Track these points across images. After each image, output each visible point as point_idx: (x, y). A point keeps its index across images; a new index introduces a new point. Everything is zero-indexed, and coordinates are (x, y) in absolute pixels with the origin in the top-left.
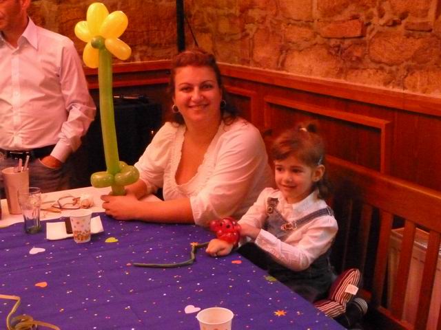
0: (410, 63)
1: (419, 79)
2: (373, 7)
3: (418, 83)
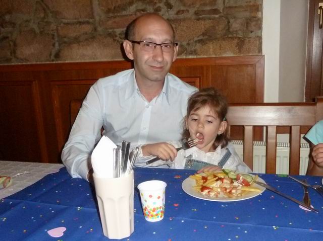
0: (201, 37)
1: (211, 47)
2: (160, 3)
3: (211, 50)
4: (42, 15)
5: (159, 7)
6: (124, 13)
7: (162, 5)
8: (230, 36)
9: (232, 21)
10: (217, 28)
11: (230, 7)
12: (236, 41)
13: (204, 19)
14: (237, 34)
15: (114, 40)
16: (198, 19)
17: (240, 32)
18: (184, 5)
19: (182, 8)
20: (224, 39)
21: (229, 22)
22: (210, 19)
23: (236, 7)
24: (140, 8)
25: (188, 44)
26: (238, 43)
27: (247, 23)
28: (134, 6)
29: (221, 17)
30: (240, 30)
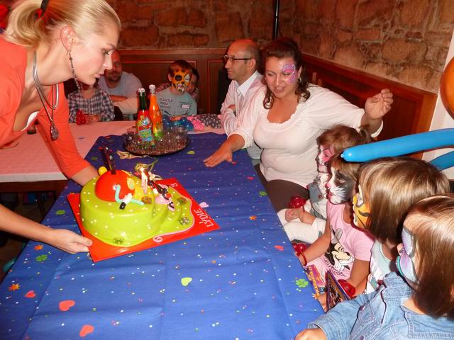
0: (405, 61)
2: (389, 20)
4: (333, 21)
5: (387, 24)
6: (368, 26)
7: (389, 22)
8: (425, 65)
9: (429, 47)
10: (417, 53)
11: (431, 32)
12: (427, 72)
13: (411, 41)
14: (431, 64)
15: (359, 50)
16: (407, 41)
17: (432, 62)
18: (401, 25)
19: (400, 28)
20: (419, 68)
21: (427, 49)
22: (415, 43)
23: (435, 33)
24: (377, 23)
25: (396, 65)
26: (428, 74)
27: (439, 53)
28: (375, 20)
29: (422, 42)
30: (433, 60)
